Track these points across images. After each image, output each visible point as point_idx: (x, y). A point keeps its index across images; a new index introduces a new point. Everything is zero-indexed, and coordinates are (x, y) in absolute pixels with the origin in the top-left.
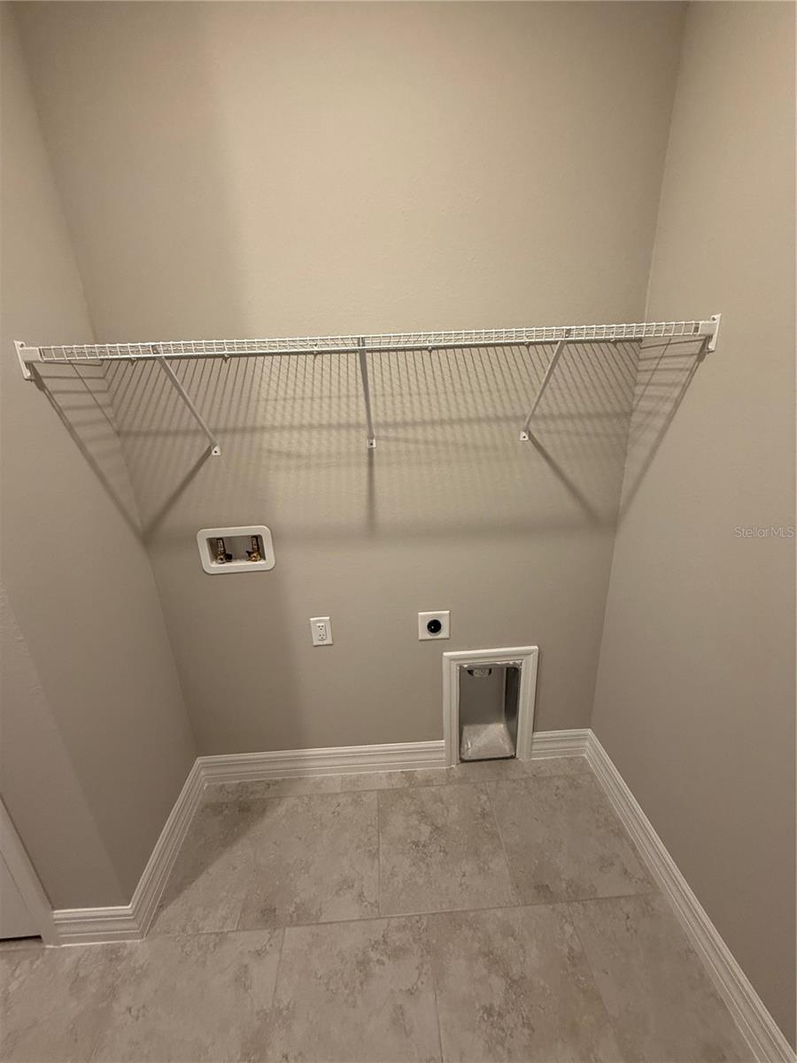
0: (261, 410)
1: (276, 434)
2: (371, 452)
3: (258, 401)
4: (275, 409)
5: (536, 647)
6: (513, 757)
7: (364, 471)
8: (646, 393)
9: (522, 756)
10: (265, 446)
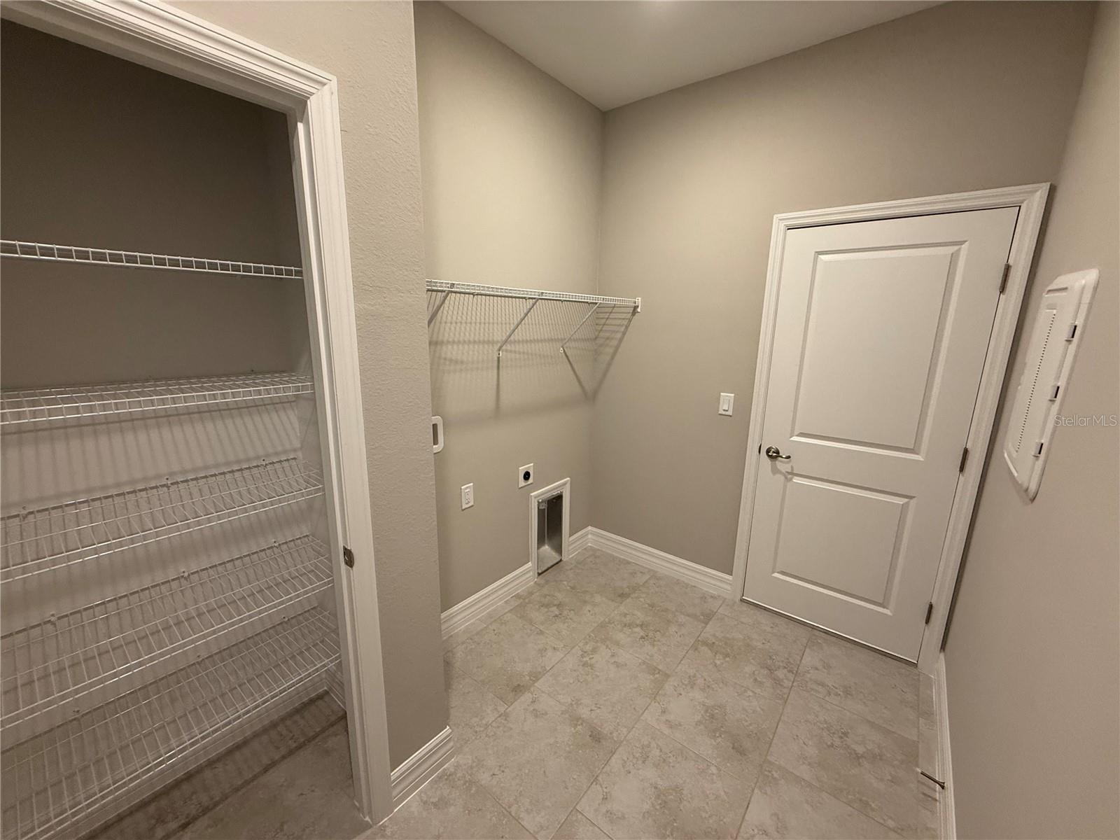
0: (442, 330)
1: (450, 347)
2: (499, 358)
3: (441, 323)
4: (450, 329)
5: (568, 479)
6: (561, 560)
7: (496, 371)
8: (604, 329)
9: (564, 559)
10: (443, 356)
